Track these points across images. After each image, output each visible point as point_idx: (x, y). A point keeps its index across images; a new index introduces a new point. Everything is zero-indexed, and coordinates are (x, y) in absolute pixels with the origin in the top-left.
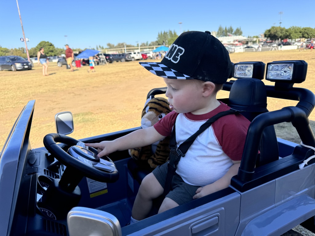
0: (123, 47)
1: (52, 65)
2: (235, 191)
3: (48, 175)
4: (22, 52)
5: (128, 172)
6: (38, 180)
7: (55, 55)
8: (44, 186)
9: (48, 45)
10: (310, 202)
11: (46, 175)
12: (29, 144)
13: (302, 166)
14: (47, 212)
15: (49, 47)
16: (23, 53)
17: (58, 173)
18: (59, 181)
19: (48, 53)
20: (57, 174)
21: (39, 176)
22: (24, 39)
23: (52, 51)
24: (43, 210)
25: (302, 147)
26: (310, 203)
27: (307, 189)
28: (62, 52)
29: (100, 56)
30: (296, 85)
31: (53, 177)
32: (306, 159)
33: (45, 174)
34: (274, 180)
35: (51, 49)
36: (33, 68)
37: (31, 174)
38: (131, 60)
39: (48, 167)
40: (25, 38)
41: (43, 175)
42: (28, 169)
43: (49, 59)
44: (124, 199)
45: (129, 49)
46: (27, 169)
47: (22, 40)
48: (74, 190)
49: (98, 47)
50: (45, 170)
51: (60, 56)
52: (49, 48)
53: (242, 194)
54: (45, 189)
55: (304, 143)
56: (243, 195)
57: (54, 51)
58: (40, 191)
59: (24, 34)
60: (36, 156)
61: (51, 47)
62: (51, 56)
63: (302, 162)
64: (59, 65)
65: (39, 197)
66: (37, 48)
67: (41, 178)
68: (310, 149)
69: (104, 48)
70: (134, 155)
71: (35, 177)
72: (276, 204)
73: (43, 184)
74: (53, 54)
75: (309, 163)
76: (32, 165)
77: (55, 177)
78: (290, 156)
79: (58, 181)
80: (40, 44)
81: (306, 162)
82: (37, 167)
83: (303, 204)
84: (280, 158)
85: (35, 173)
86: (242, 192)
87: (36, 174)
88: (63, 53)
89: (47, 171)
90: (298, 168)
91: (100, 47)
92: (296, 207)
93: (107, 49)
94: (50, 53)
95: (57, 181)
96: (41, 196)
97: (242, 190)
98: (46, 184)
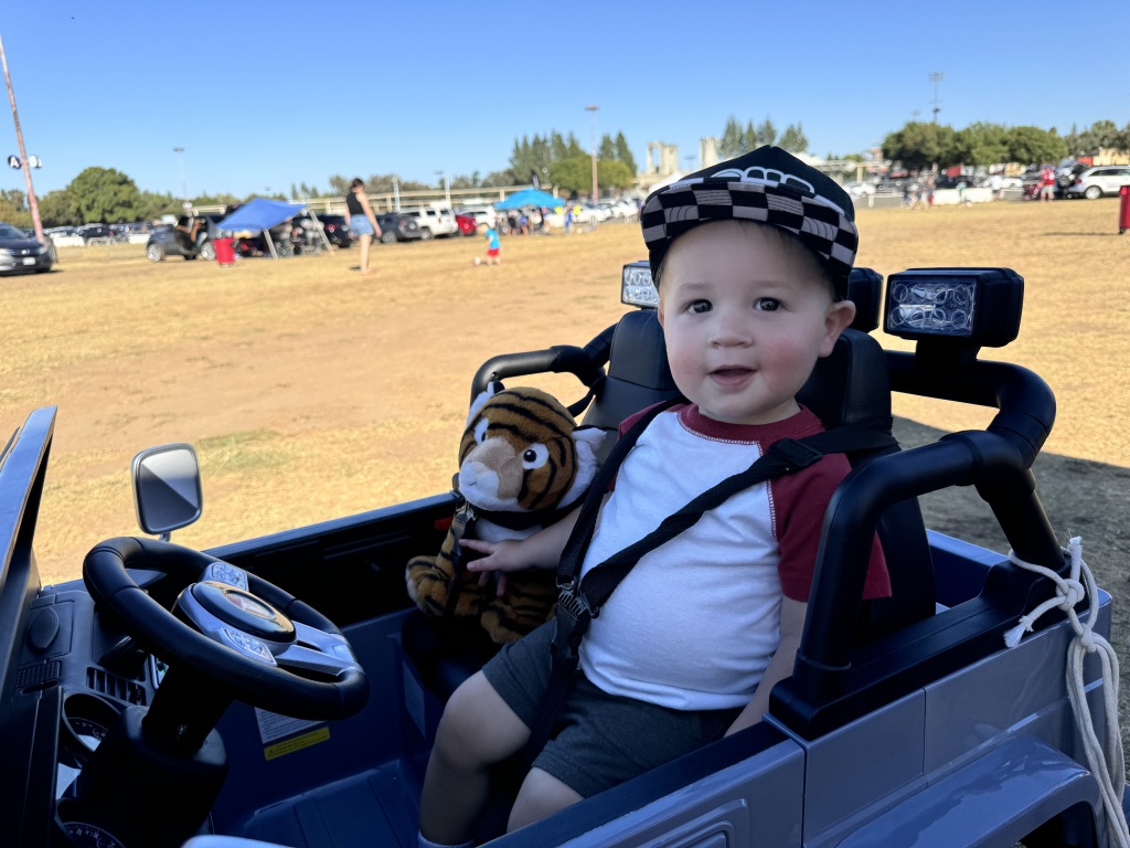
0: (387, 191)
1: (128, 253)
2: (784, 737)
3: (102, 690)
4: (14, 207)
5: (404, 665)
6: (62, 714)
7: (139, 220)
8: (88, 733)
9: (113, 182)
10: (1046, 763)
11: (94, 692)
12: (32, 568)
13: (1013, 638)
14: (96, 836)
15: (116, 187)
16: (18, 210)
17: (142, 679)
18: (145, 714)
19: (111, 212)
20: (136, 682)
21: (66, 697)
22: (22, 161)
23: (128, 204)
24: (79, 832)
25: (1012, 570)
26: (1048, 768)
27: (1033, 717)
28: (164, 206)
29: (306, 223)
30: (986, 354)
31: (123, 698)
32: (1026, 613)
33: (91, 686)
34: (921, 691)
35: (124, 195)
36: (54, 267)
37: (38, 688)
38: (418, 239)
39: (103, 658)
40: (26, 158)
41: (84, 688)
42: (27, 669)
43: (115, 233)
44: (391, 763)
45: (411, 199)
46: (21, 667)
47: (14, 162)
48: (201, 745)
49: (298, 189)
50: (90, 671)
51: (156, 222)
52: (115, 194)
53: (809, 746)
54: (92, 743)
55: (1018, 554)
56: (812, 749)
57: (135, 204)
58: (74, 754)
59: (21, 143)
60: (60, 617)
61: (124, 187)
62: (125, 221)
63: (1016, 623)
64: (155, 253)
65: (66, 776)
66: (70, 193)
67: (77, 702)
68: (1040, 575)
69: (321, 192)
70: (428, 598)
71: (51, 700)
72: (930, 777)
73: (84, 725)
74: (130, 214)
75: (1039, 625)
76: (40, 653)
77: (128, 694)
78: (975, 602)
79: (140, 715)
80: (82, 178)
81: (1027, 622)
82: (61, 662)
83: (1022, 767)
84: (940, 608)
85: (51, 683)
86: (810, 738)
87: (57, 689)
88: (166, 210)
89: (101, 675)
90: (1002, 645)
91: (304, 189)
92: (1001, 781)
93: (332, 196)
94: (120, 212)
95: (137, 713)
96: (76, 773)
97: (810, 731)
98: (95, 726)
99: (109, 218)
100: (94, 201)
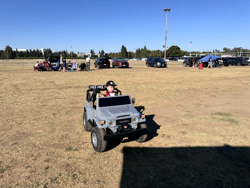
4: (158, 53)
7: (179, 56)
22: (165, 46)
23: (178, 53)
28: (185, 53)
47: (164, 47)
51: (183, 57)
52: (176, 51)
66: (168, 51)
99: (174, 56)
100: (172, 52)
